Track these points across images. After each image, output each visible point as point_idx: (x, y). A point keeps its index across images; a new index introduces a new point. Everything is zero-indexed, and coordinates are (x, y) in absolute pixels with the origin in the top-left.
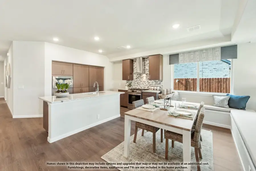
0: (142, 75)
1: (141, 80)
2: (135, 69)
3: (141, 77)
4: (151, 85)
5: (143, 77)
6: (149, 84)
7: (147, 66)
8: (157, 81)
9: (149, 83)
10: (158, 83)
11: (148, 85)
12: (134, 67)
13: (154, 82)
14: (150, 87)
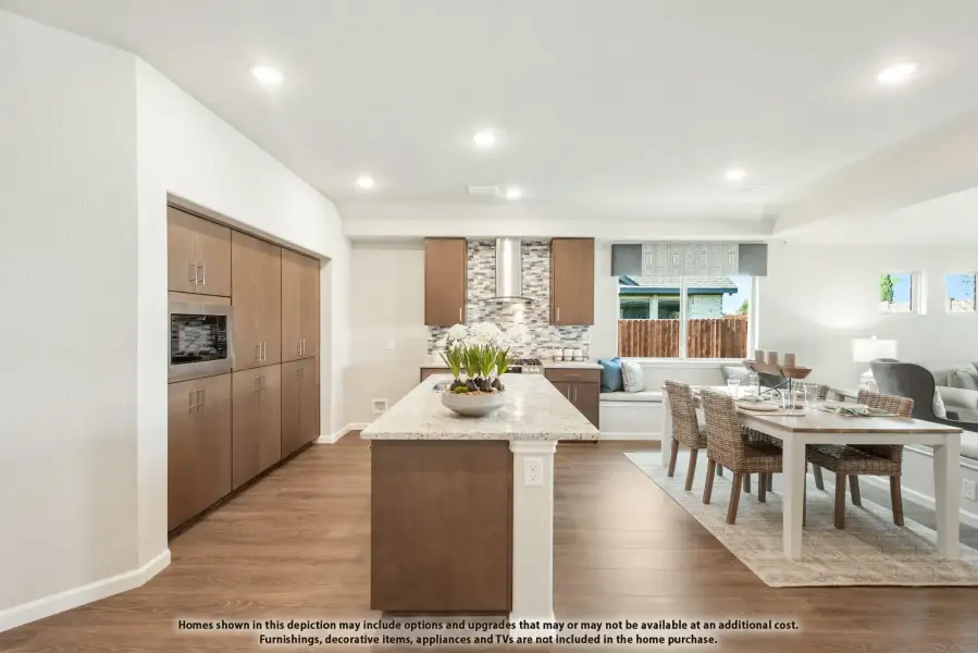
0: (507, 307)
1: (505, 325)
2: (476, 282)
3: (504, 312)
4: (545, 342)
5: (510, 315)
6: (539, 339)
7: (528, 274)
8: (570, 328)
9: (537, 336)
10: (573, 336)
11: (534, 346)
12: (470, 274)
13: (556, 331)
14: (540, 352)
